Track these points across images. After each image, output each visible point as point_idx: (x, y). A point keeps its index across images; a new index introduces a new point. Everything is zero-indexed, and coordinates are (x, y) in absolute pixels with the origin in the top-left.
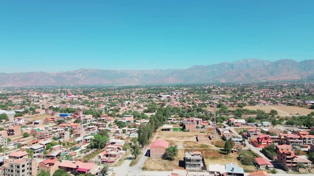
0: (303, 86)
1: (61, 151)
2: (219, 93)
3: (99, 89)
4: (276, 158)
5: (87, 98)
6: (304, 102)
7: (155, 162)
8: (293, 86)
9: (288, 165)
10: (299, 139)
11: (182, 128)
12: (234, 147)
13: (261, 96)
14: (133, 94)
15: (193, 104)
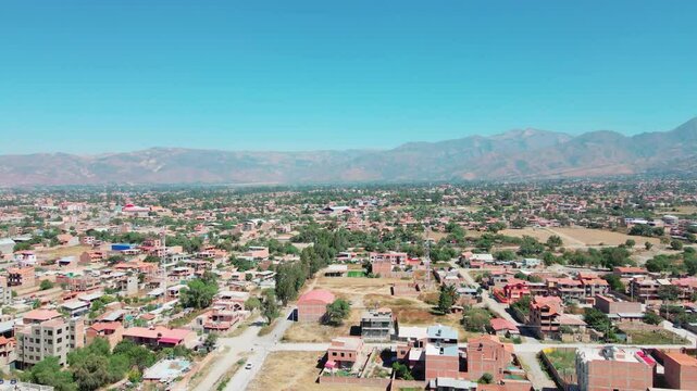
0: (633, 189)
1: (123, 311)
2: (455, 202)
3: (195, 194)
4: (528, 318)
5: (168, 212)
6: (622, 221)
7: (307, 330)
8: (613, 188)
9: (544, 328)
10: (579, 286)
11: (365, 270)
12: (458, 302)
13: (543, 210)
14: (271, 203)
15: (396, 224)
